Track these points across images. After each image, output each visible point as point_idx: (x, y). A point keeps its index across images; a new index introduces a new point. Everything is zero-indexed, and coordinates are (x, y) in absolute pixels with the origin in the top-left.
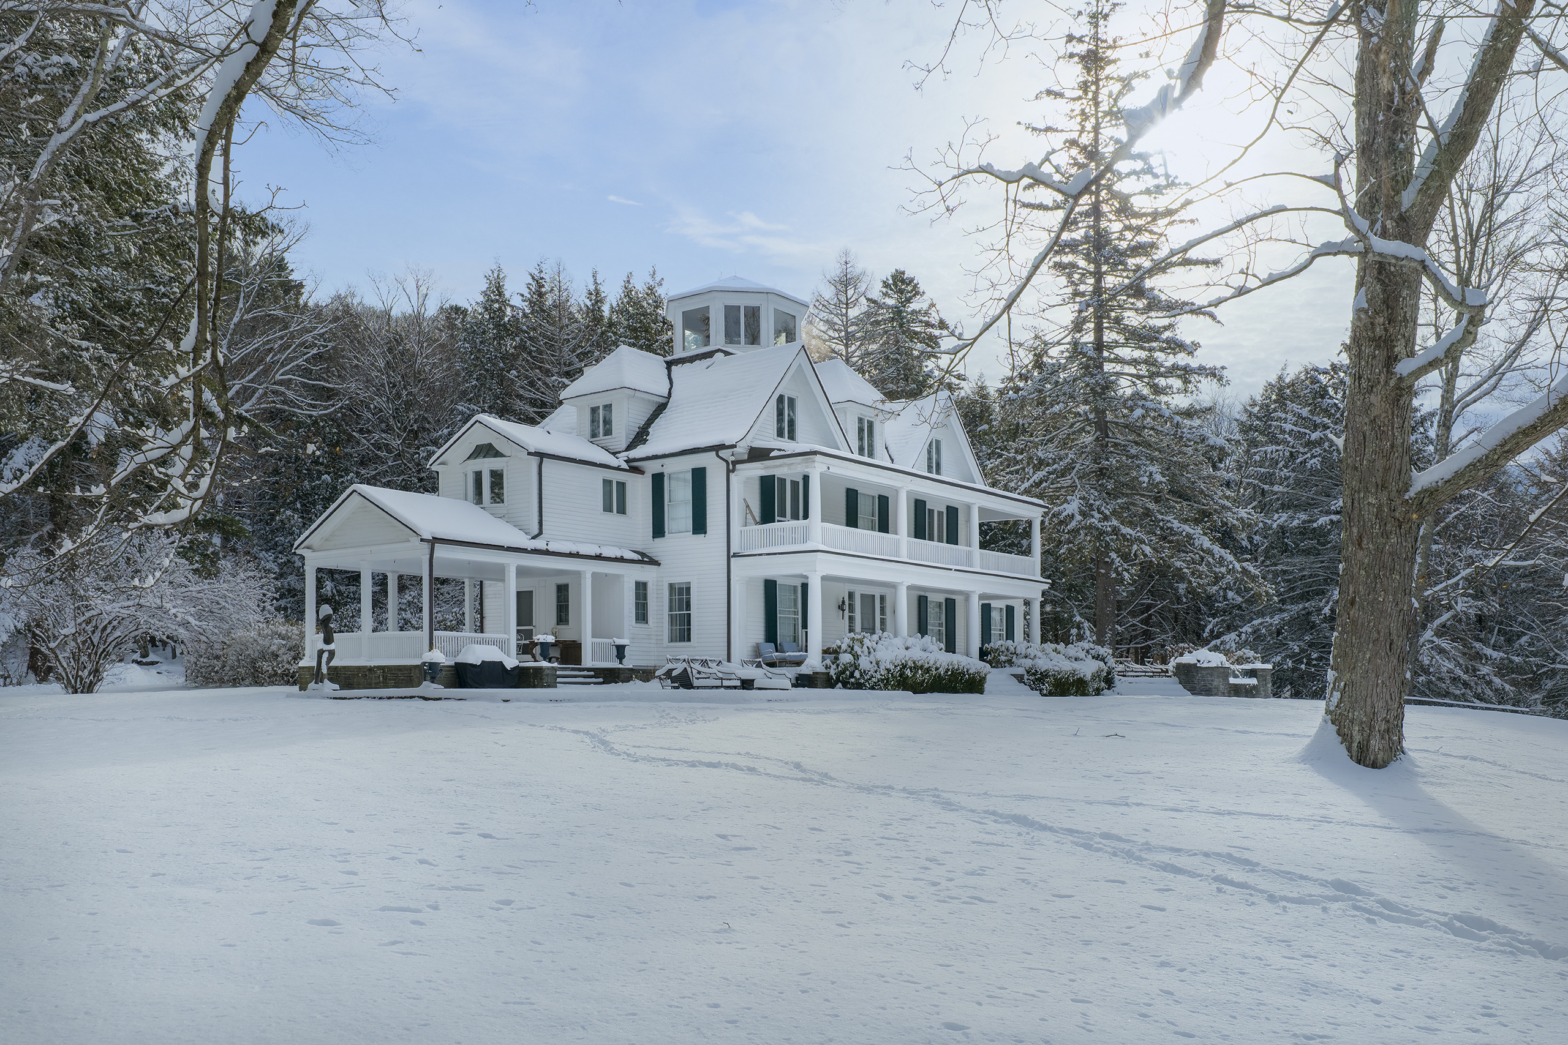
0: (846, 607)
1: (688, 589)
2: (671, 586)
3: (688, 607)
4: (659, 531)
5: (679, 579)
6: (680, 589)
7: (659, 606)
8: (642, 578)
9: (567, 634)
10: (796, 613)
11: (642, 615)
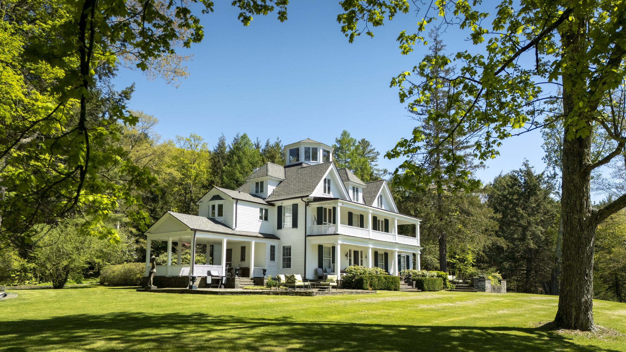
0: (348, 255)
1: (290, 249)
2: (284, 247)
3: (290, 255)
4: (280, 226)
5: (287, 244)
6: (287, 248)
7: (279, 255)
8: (273, 244)
9: (244, 265)
10: (330, 257)
11: (273, 258)
